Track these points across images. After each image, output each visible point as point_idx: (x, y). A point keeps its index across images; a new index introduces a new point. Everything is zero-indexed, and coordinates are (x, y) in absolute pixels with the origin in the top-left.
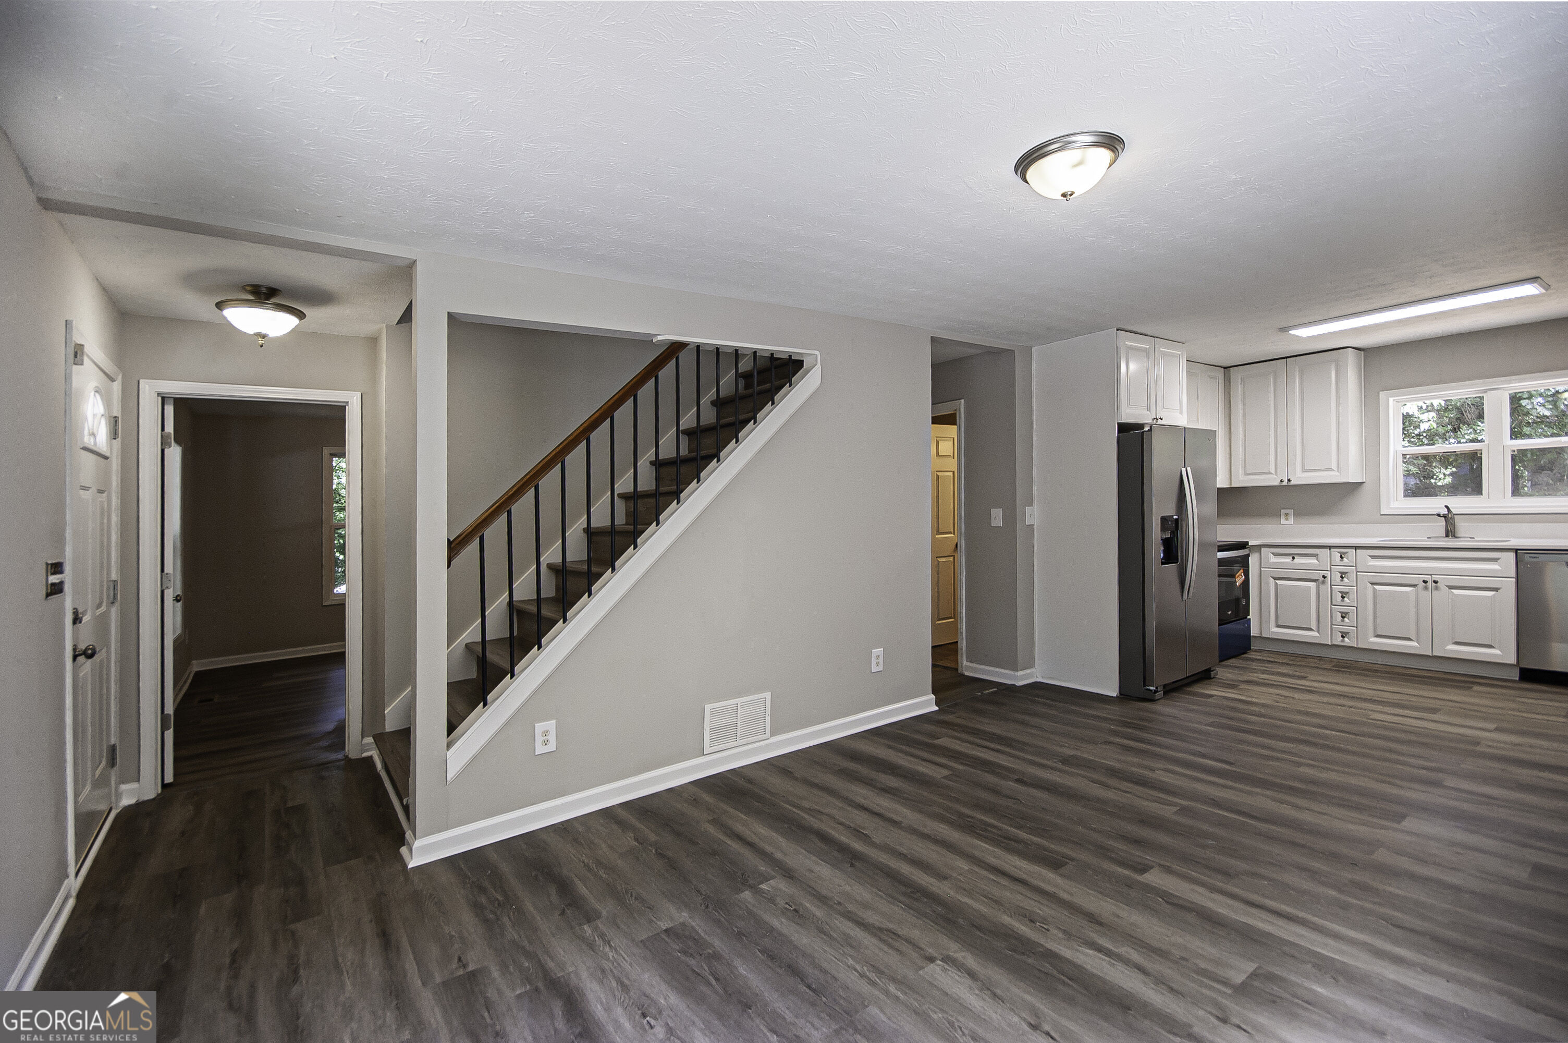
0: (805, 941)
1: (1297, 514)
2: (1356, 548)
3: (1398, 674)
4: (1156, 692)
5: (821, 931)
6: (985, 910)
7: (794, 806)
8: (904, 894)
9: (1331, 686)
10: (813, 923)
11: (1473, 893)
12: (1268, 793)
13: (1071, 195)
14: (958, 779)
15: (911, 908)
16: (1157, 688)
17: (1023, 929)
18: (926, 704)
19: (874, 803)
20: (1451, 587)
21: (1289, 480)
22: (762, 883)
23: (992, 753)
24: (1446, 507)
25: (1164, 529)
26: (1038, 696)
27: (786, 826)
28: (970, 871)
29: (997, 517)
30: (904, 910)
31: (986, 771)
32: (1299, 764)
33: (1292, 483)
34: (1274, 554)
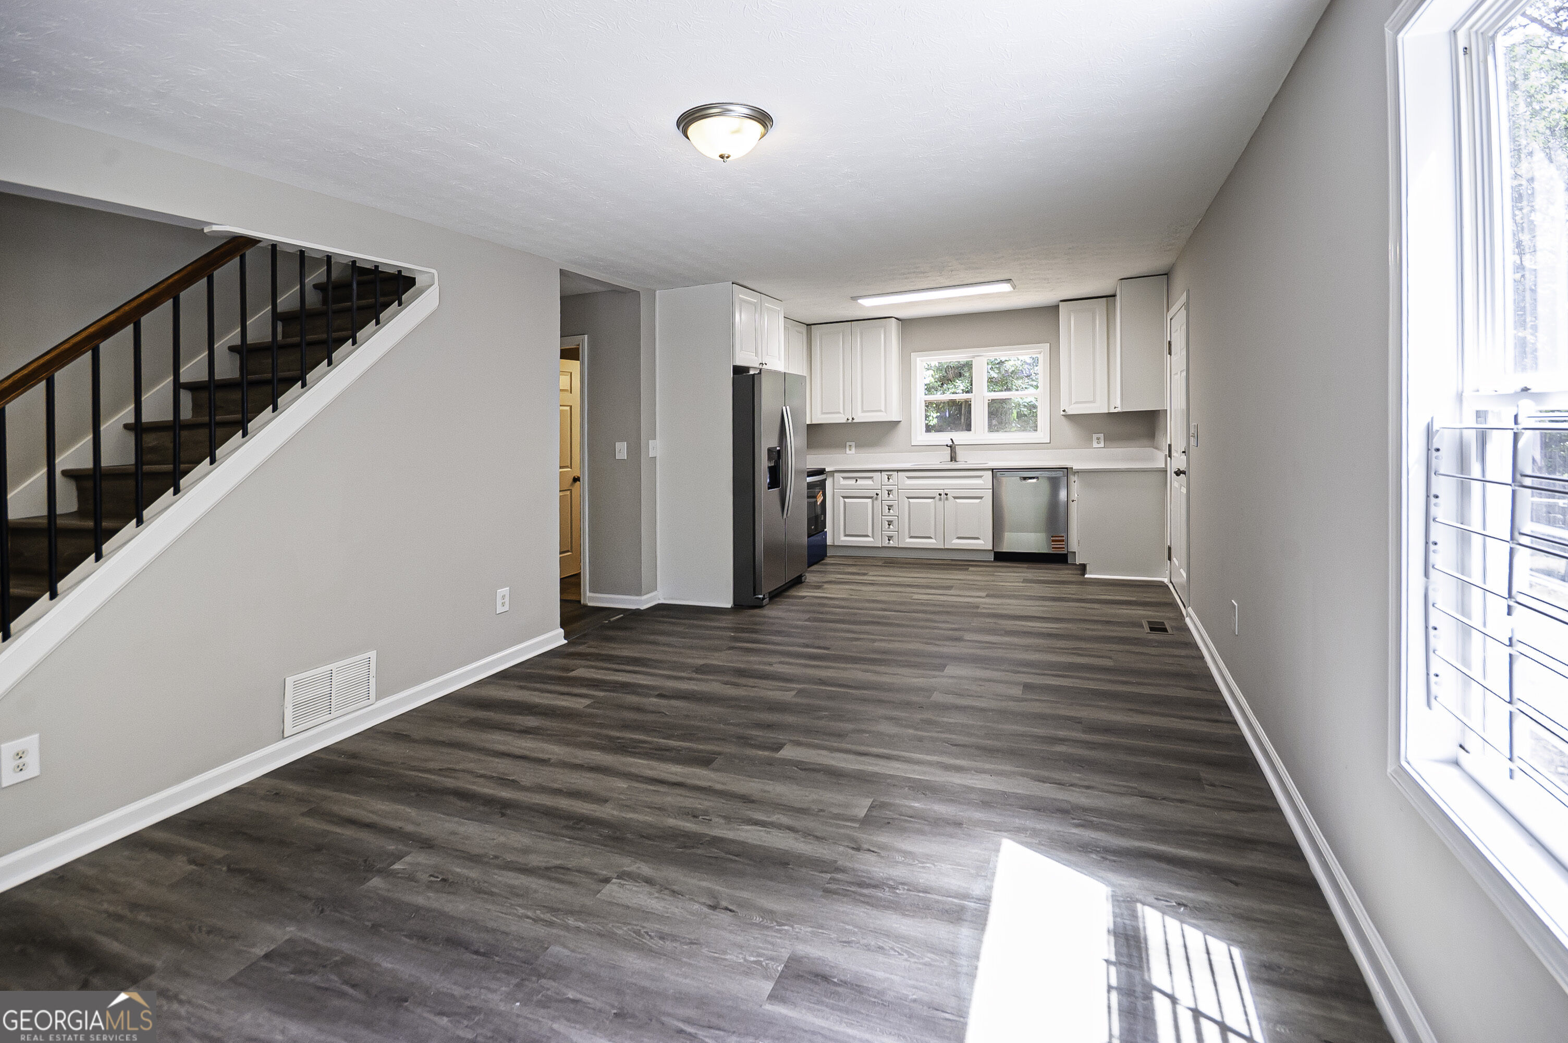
0: (462, 907)
1: (859, 446)
2: (898, 471)
3: (922, 564)
4: (763, 599)
5: (479, 891)
6: (649, 819)
7: (419, 771)
8: (566, 827)
9: (884, 578)
10: (468, 886)
11: (992, 710)
12: (857, 666)
13: (727, 157)
14: (601, 705)
15: (576, 839)
16: (764, 596)
17: (689, 826)
18: (555, 638)
19: (514, 746)
20: (955, 498)
21: (853, 419)
22: (394, 863)
23: (628, 675)
24: (951, 439)
25: (770, 459)
26: (663, 616)
27: (413, 794)
28: (629, 788)
29: (622, 450)
30: (570, 842)
31: (628, 693)
32: (874, 641)
33: (855, 421)
34: (844, 478)
